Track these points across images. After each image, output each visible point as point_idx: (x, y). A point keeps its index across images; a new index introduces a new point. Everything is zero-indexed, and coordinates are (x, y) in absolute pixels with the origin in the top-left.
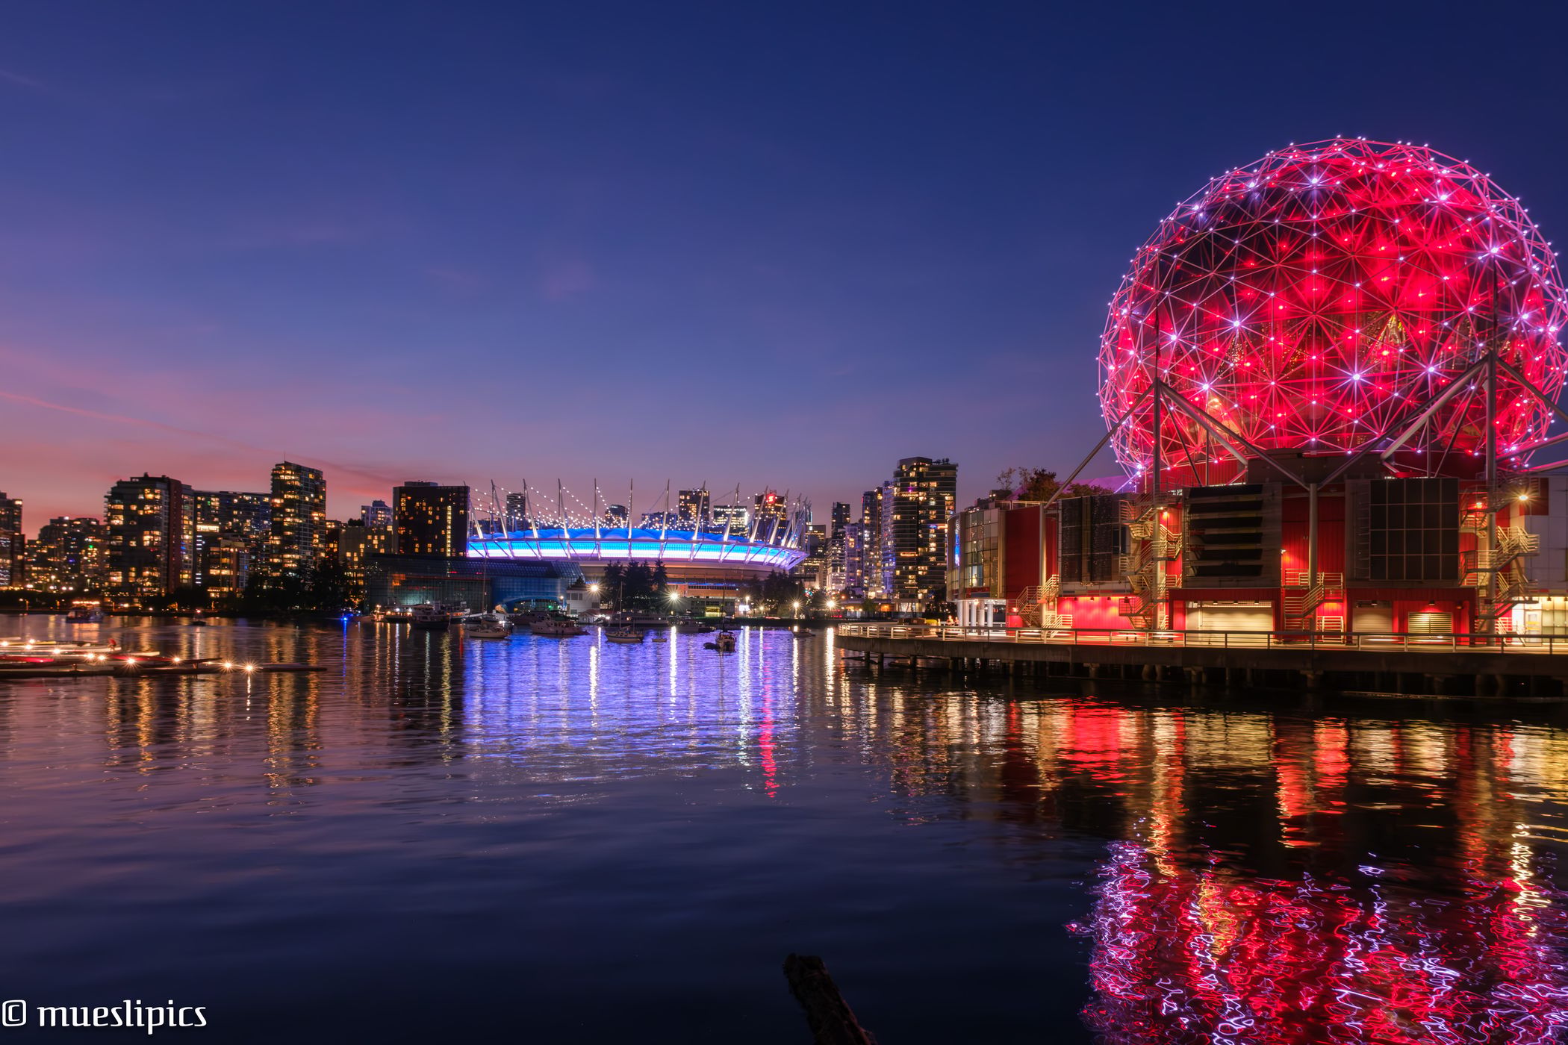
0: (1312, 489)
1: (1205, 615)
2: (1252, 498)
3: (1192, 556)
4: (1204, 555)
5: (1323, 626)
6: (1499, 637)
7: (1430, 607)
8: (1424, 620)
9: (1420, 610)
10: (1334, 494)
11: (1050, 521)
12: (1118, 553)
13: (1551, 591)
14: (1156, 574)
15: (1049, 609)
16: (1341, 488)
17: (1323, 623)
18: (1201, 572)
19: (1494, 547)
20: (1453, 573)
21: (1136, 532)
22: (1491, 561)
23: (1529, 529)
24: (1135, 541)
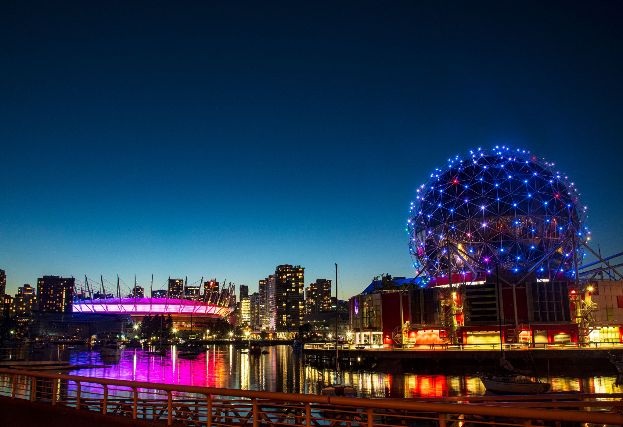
0: (514, 285)
1: (475, 337)
2: (490, 289)
3: (468, 313)
4: (474, 313)
5: (522, 341)
6: (587, 344)
7: (562, 332)
8: (560, 337)
9: (558, 333)
10: (521, 287)
11: (405, 299)
12: (437, 312)
13: (603, 325)
14: (453, 321)
15: (405, 336)
16: (524, 285)
17: (522, 339)
18: (473, 319)
19: (582, 308)
20: (568, 318)
21: (443, 303)
22: (581, 313)
23: (593, 301)
24: (443, 307)
